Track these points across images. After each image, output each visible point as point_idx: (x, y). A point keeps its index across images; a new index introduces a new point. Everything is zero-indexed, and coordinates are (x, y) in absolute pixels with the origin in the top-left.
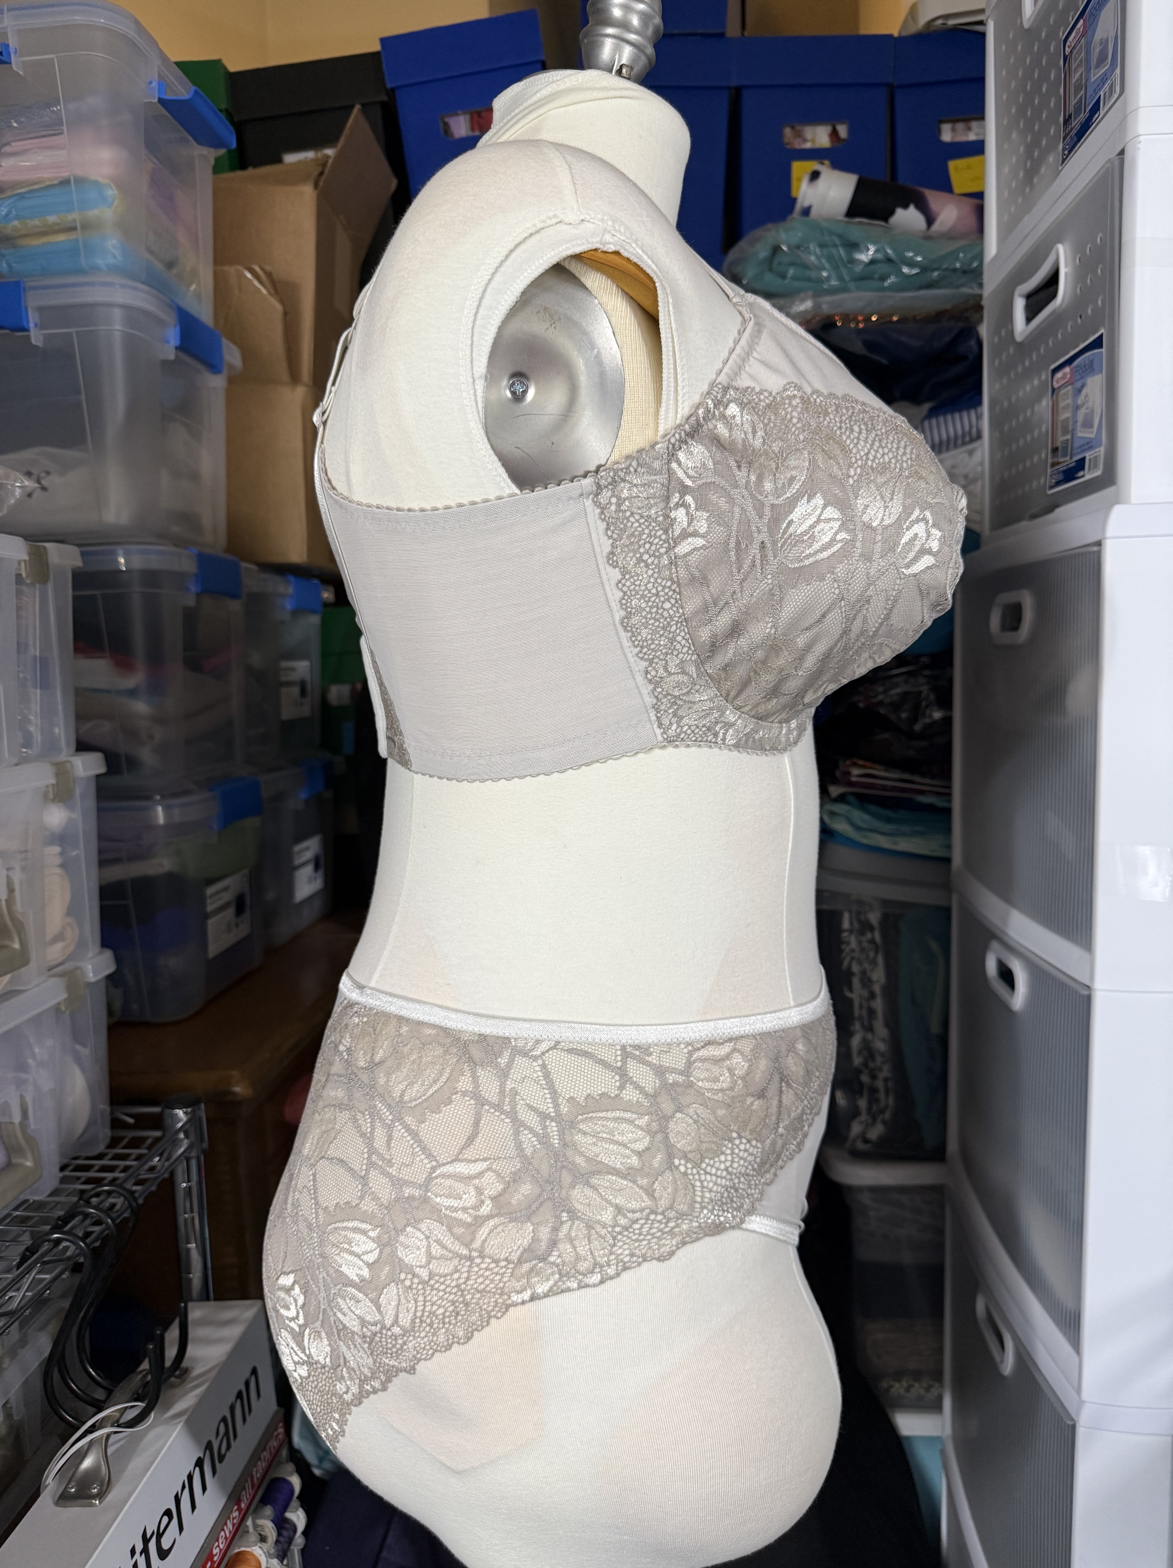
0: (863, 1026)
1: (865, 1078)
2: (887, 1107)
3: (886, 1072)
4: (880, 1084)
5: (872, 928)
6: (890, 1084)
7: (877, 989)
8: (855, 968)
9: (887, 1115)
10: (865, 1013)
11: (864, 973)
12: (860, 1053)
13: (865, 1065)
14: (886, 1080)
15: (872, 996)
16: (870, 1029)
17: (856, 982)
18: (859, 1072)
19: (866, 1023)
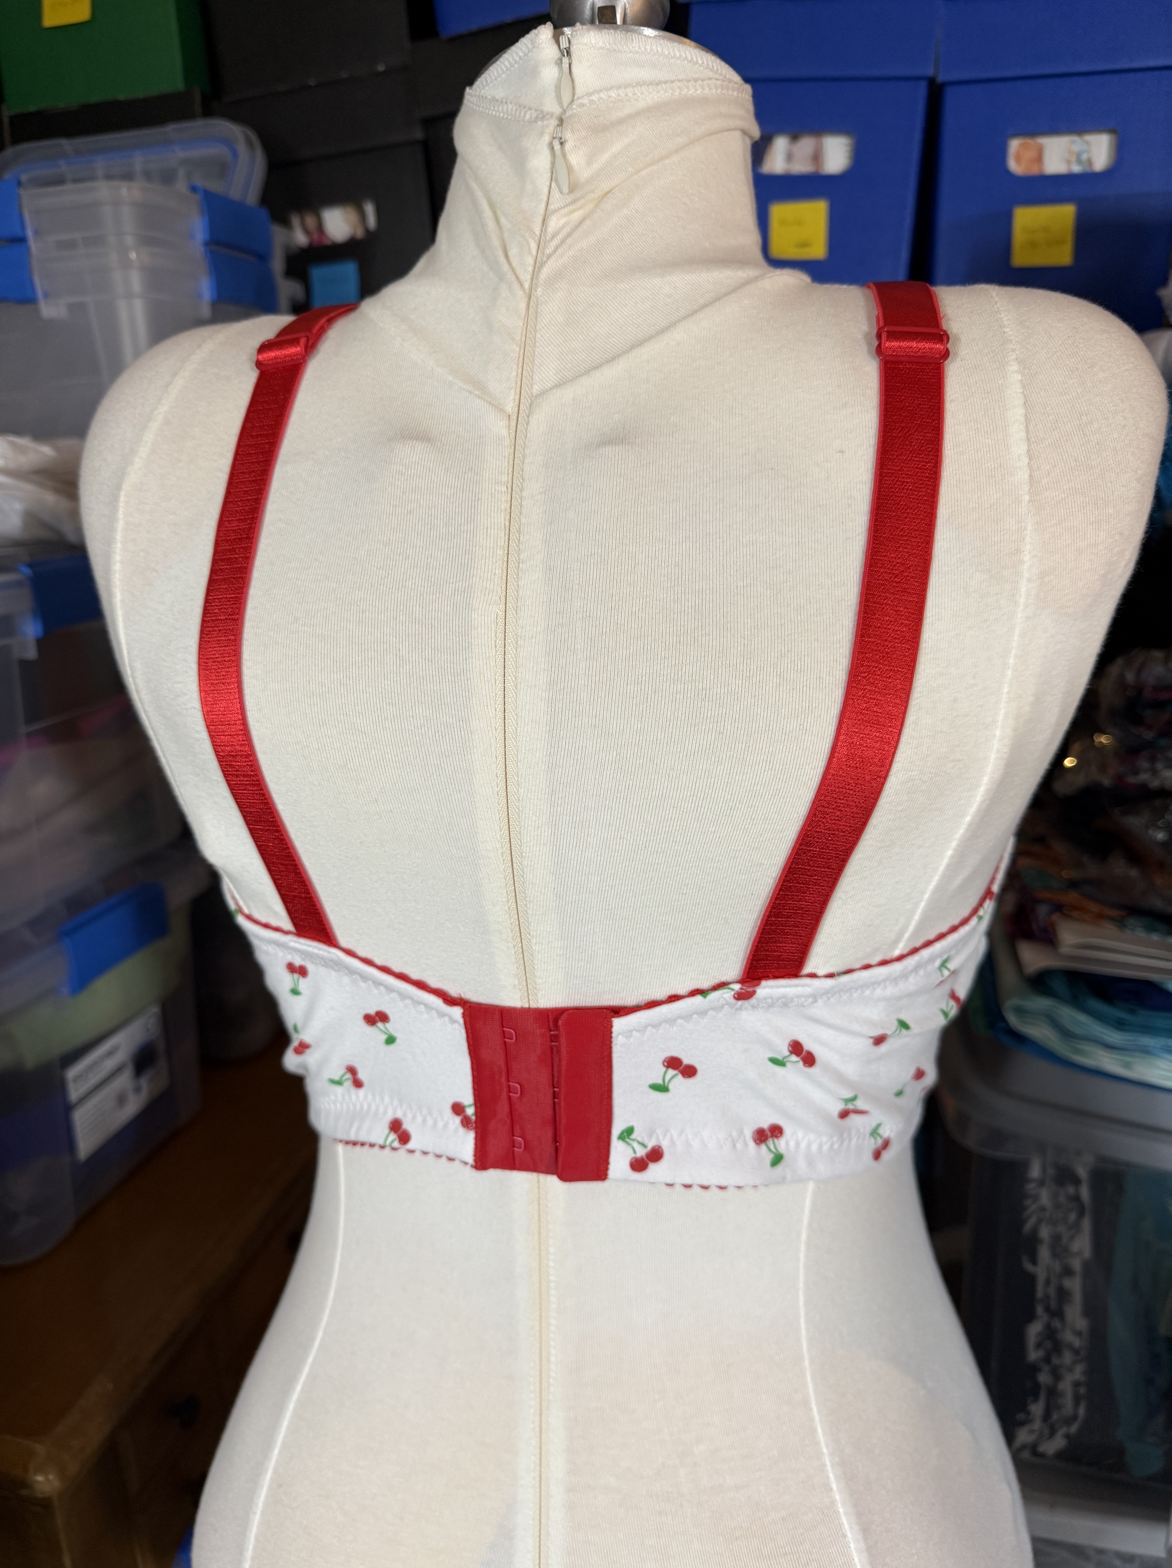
0: (1047, 1309)
1: (1044, 1378)
2: (1075, 1418)
3: (1078, 1373)
4: (1066, 1386)
5: (1077, 1181)
6: (1082, 1390)
7: (1076, 1264)
8: (1045, 1233)
9: (1074, 1429)
10: (1052, 1291)
11: (1056, 1239)
12: (1039, 1345)
13: (1047, 1359)
14: (1077, 1384)
15: (1068, 1272)
16: (1058, 1313)
17: (1044, 1253)
18: (1034, 1369)
19: (1053, 1305)
